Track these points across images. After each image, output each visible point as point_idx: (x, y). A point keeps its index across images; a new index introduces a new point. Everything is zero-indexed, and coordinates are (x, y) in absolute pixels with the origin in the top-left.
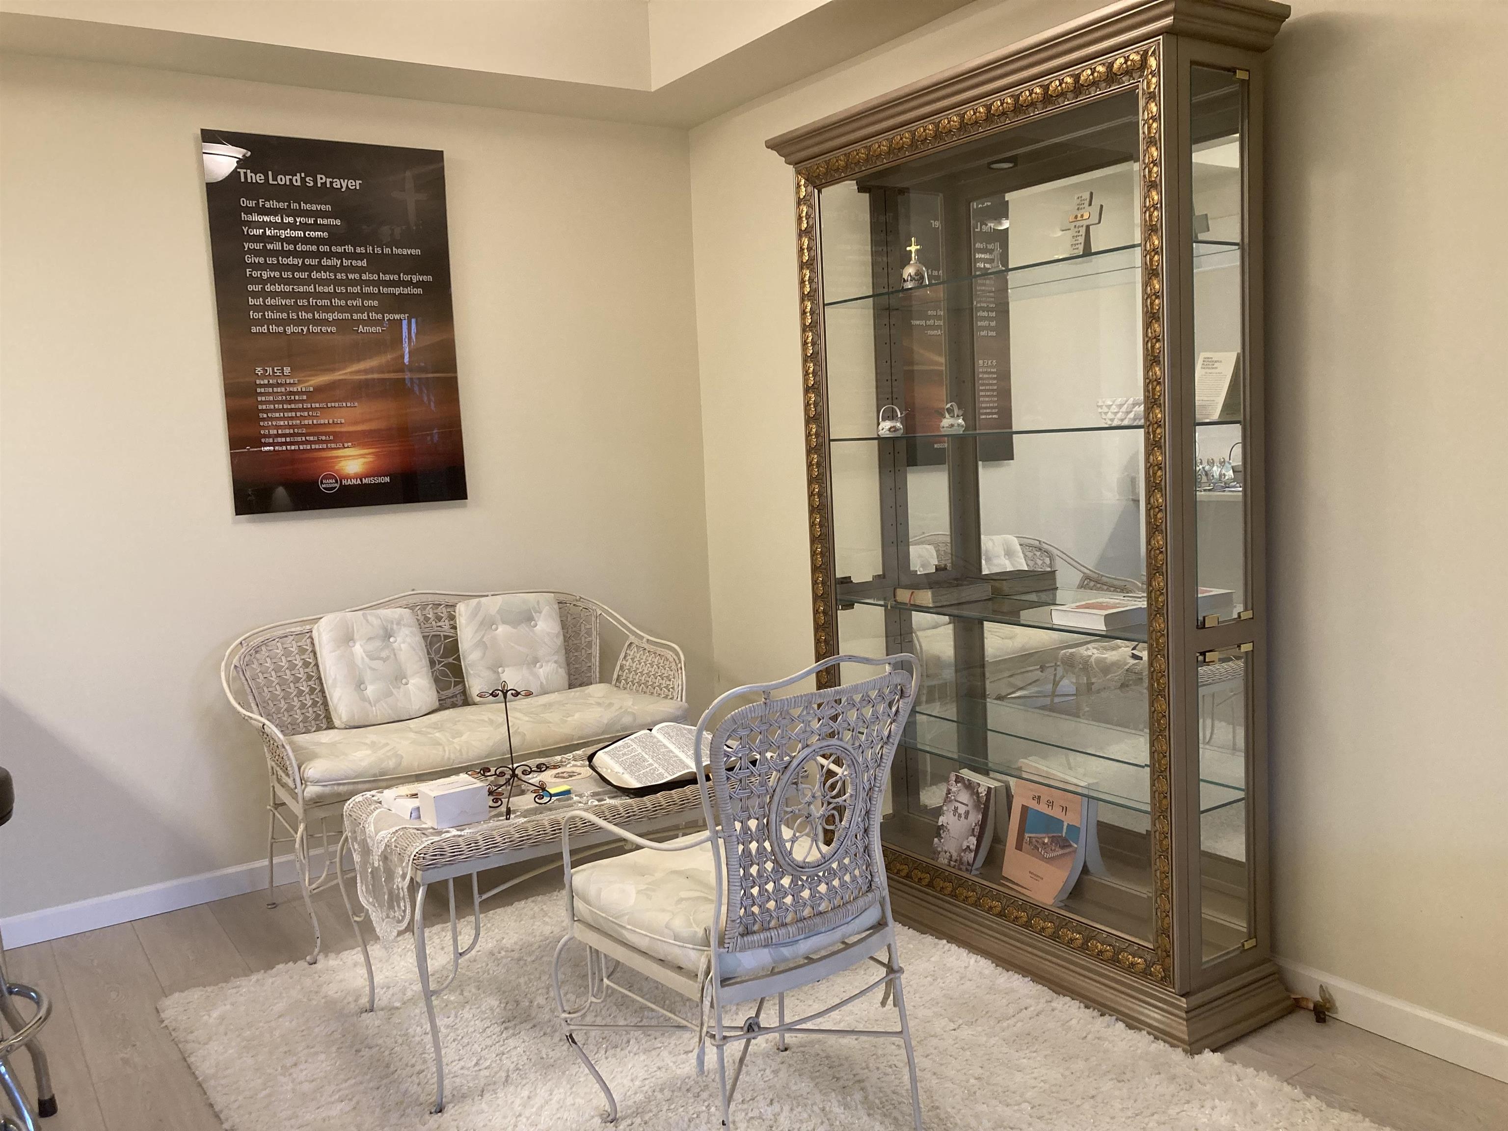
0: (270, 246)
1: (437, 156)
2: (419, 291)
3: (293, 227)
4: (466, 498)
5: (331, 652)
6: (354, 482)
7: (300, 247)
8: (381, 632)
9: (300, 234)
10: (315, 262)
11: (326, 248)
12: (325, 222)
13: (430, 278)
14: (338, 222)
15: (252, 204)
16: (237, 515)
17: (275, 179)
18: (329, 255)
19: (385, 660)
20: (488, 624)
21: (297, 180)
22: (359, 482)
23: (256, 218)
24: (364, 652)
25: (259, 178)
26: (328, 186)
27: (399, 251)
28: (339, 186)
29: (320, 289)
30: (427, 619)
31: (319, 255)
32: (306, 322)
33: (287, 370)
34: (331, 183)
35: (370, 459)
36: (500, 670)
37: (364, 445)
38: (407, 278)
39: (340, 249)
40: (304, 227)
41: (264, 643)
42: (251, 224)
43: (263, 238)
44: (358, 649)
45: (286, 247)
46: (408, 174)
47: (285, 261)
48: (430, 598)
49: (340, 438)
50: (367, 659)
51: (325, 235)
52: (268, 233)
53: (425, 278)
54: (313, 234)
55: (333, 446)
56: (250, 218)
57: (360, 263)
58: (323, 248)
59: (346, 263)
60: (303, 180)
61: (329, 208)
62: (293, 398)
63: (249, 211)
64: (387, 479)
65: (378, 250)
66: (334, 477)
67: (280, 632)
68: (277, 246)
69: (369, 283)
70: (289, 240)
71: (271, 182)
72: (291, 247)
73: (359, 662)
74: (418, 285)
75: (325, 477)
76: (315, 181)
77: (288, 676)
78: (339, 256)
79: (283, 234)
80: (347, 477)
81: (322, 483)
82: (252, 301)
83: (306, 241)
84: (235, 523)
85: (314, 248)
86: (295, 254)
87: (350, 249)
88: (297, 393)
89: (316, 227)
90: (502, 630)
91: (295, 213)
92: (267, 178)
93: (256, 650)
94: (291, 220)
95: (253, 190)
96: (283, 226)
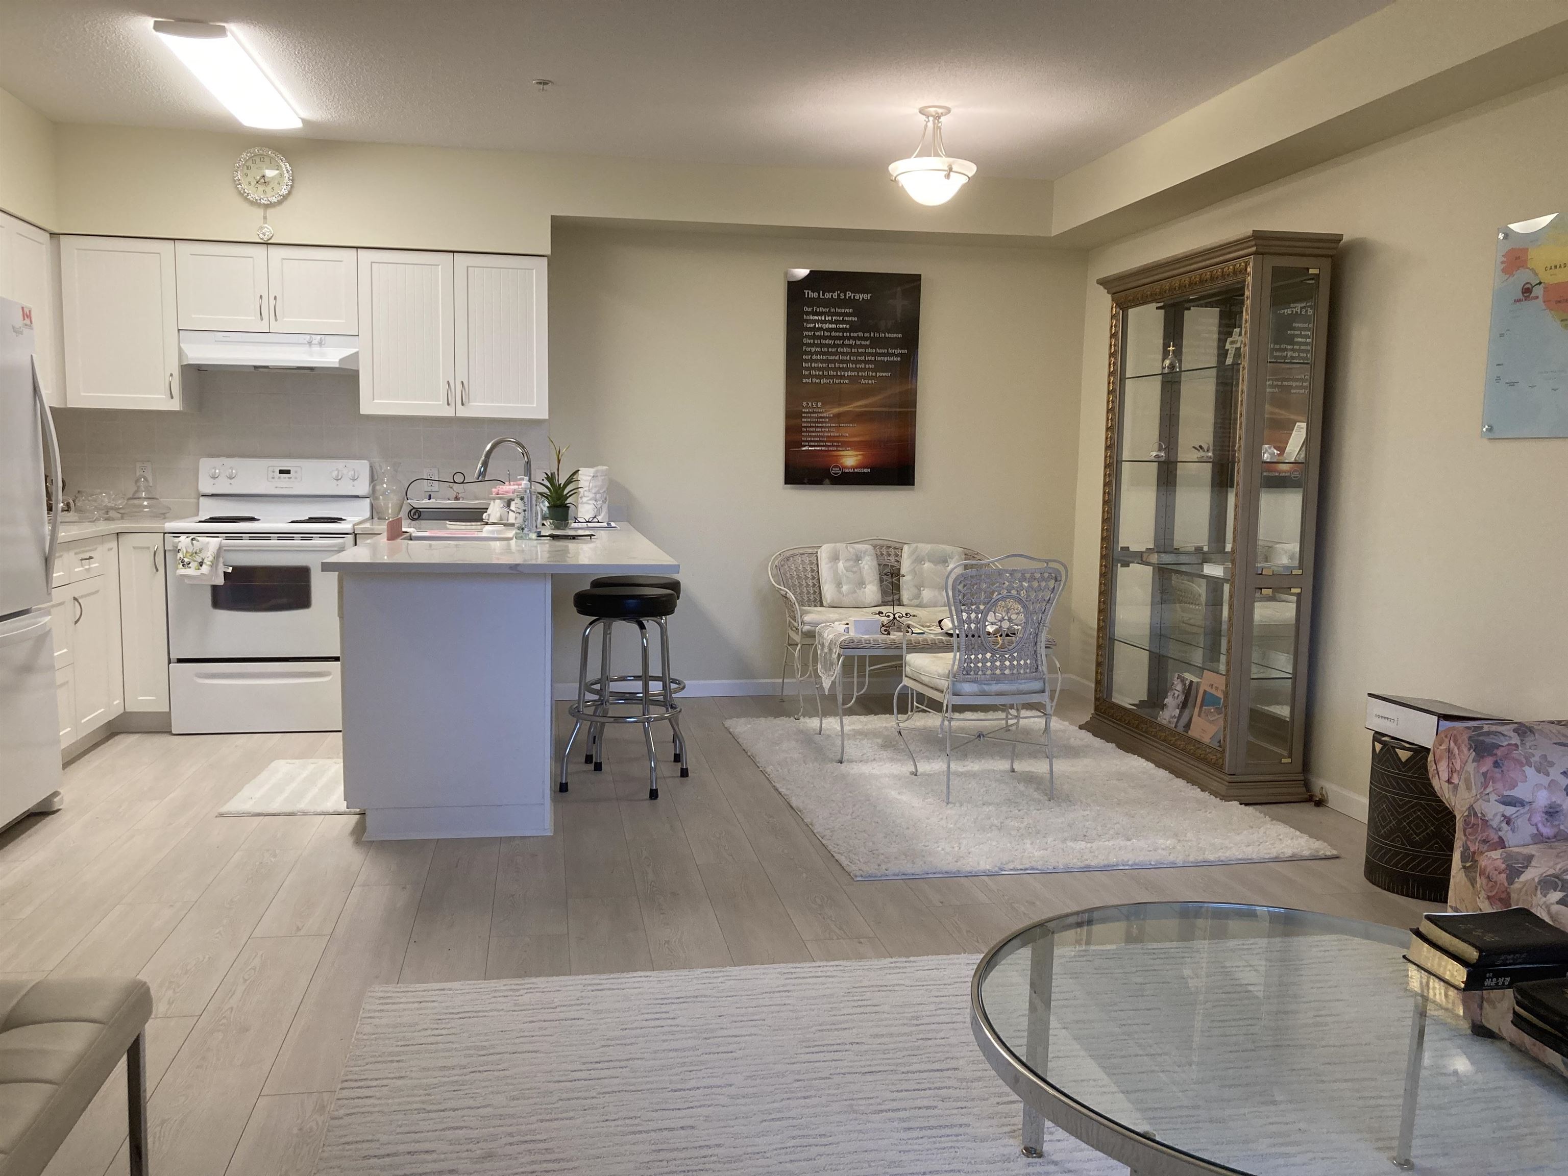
0: (817, 334)
1: (918, 278)
2: (899, 359)
3: (831, 322)
4: (913, 485)
5: (827, 564)
6: (850, 470)
7: (833, 334)
8: (854, 557)
9: (834, 326)
10: (840, 342)
11: (848, 334)
12: (849, 319)
13: (906, 351)
14: (856, 319)
15: (810, 310)
16: (785, 484)
17: (823, 295)
18: (849, 338)
19: (854, 572)
20: (919, 560)
21: (835, 295)
22: (852, 471)
23: (811, 317)
24: (845, 567)
25: (815, 295)
26: (852, 298)
27: (889, 335)
28: (858, 298)
29: (842, 358)
30: (882, 554)
31: (843, 338)
32: (832, 377)
33: (820, 404)
34: (854, 296)
35: (860, 457)
36: (922, 589)
37: (856, 450)
38: (892, 351)
39: (855, 335)
40: (837, 322)
41: (793, 556)
42: (808, 321)
43: (814, 329)
44: (841, 565)
45: (826, 334)
46: (899, 289)
47: (823, 342)
48: (886, 543)
49: (846, 445)
50: (845, 571)
51: (848, 326)
52: (817, 326)
53: (903, 351)
54: (841, 326)
55: (840, 449)
56: (808, 318)
57: (866, 343)
58: (845, 334)
59: (858, 342)
60: (839, 295)
61: (851, 310)
62: (821, 419)
63: (808, 313)
64: (867, 471)
65: (877, 335)
66: (839, 467)
67: (801, 551)
68: (821, 333)
69: (870, 354)
70: (828, 330)
71: (821, 297)
72: (829, 334)
73: (840, 572)
74: (896, 356)
75: (836, 466)
76: (845, 296)
77: (802, 575)
78: (854, 338)
79: (825, 326)
80: (847, 467)
81: (832, 470)
82: (804, 365)
83: (836, 330)
84: (784, 488)
85: (841, 334)
86: (830, 338)
87: (861, 334)
88: (824, 417)
89: (843, 322)
90: (927, 565)
91: (832, 314)
92: (819, 294)
93: (788, 559)
94: (830, 318)
95: (812, 302)
96: (825, 322)
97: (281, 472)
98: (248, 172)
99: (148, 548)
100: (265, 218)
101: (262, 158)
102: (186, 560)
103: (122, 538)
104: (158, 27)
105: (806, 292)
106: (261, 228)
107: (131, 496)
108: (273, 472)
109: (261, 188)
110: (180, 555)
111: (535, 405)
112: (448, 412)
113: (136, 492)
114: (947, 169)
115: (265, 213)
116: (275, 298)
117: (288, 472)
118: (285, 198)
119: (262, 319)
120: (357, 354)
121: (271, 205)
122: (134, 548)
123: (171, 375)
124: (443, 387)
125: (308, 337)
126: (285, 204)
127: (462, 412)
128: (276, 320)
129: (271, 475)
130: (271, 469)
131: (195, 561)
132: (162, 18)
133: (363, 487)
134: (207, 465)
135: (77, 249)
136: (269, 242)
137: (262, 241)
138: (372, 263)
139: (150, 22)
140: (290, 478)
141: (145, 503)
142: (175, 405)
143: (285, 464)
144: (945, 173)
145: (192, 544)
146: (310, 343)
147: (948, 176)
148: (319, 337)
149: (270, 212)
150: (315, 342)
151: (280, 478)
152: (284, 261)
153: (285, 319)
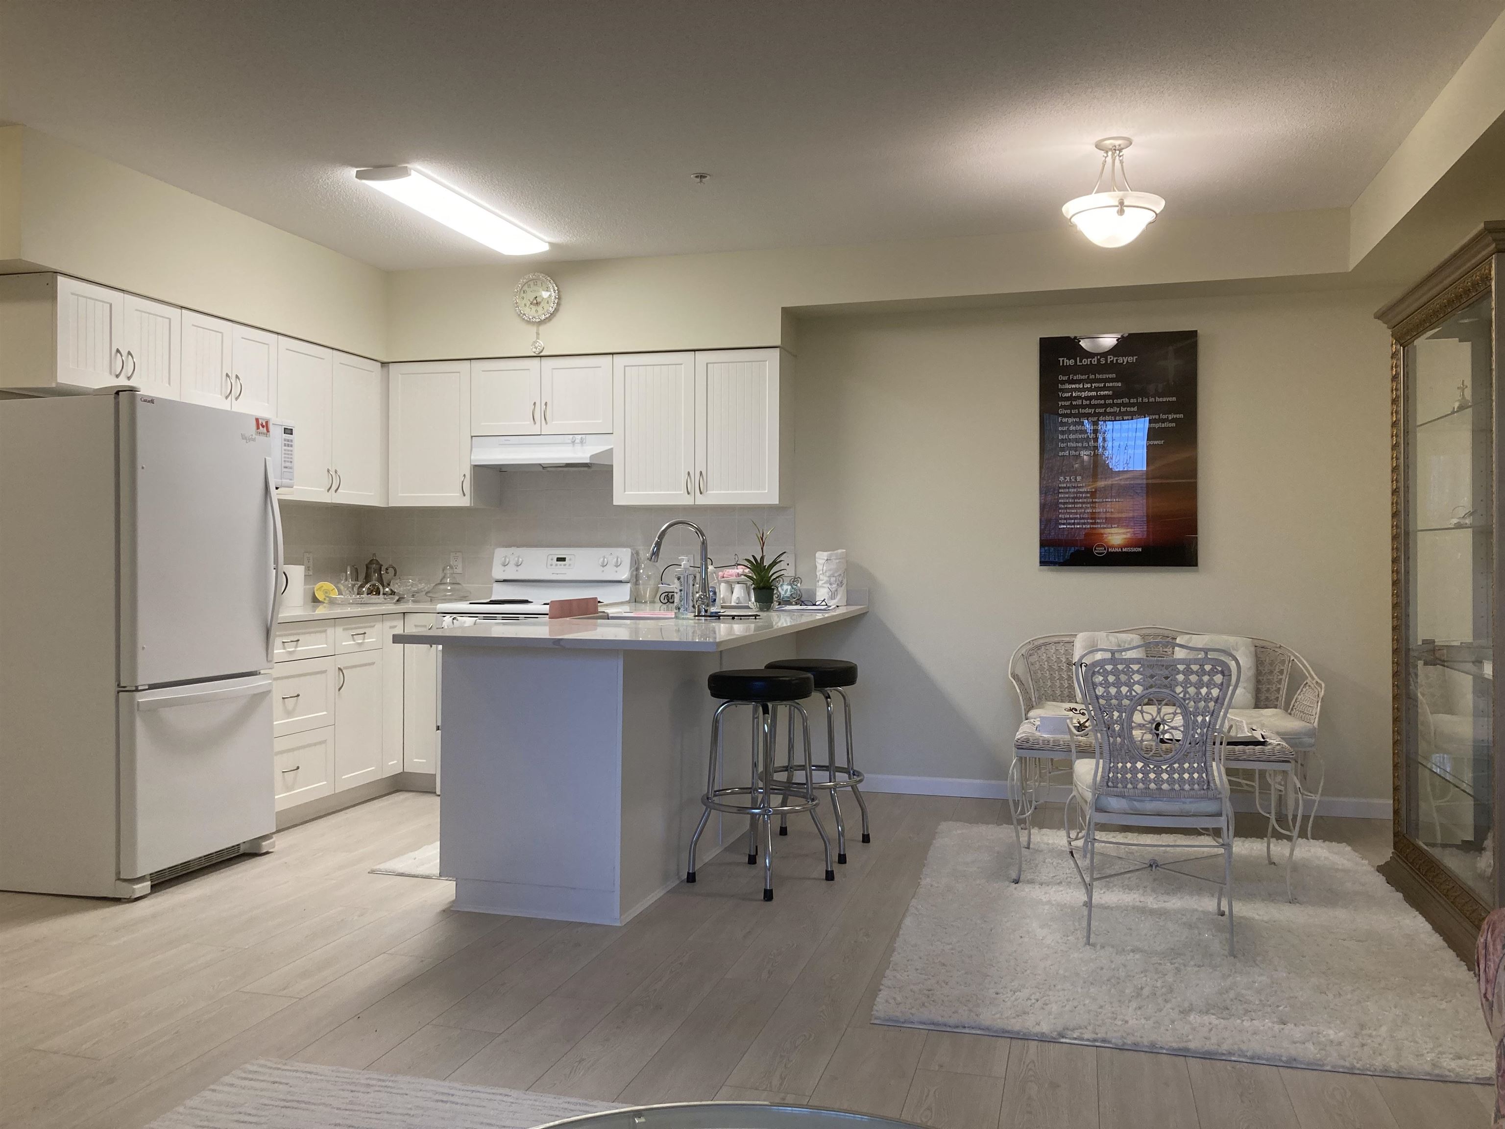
0: (1074, 403)
1: (1193, 334)
2: (1174, 425)
3: (1090, 390)
4: (1196, 565)
6: (1117, 550)
7: (1093, 402)
9: (1094, 393)
10: (1102, 410)
11: (1111, 401)
12: (1111, 384)
13: (1181, 416)
14: (1120, 384)
15: (1065, 378)
16: (1041, 566)
17: (1081, 361)
18: (1112, 405)
21: (1094, 361)
22: (1120, 550)
23: (1067, 386)
25: (1072, 362)
26: (1115, 362)
27: (1161, 400)
28: (1122, 362)
31: (1105, 406)
33: (1079, 478)
34: (1117, 360)
35: (1129, 535)
37: (1127, 527)
38: (1165, 417)
39: (1119, 401)
40: (1097, 389)
41: (1045, 644)
42: (1064, 391)
43: (1071, 398)
45: (1085, 402)
46: (1171, 348)
47: (1082, 411)
48: (1161, 631)
49: (1110, 521)
51: (1111, 393)
52: (1074, 395)
53: (1178, 416)
54: (1102, 393)
55: (1105, 526)
56: (1064, 387)
57: (1132, 409)
58: (1108, 402)
59: (1123, 409)
60: (1098, 360)
61: (1114, 376)
62: (1081, 495)
63: (1063, 382)
64: (1140, 550)
65: (1146, 400)
66: (1102, 546)
67: (1056, 639)
68: (1079, 402)
70: (1087, 398)
71: (1078, 363)
72: (1088, 402)
74: (1172, 421)
75: (1098, 546)
76: (1106, 360)
77: (1055, 666)
78: (1119, 405)
79: (1083, 394)
80: (1113, 547)
81: (1095, 549)
82: (1060, 437)
83: (1097, 397)
84: (1040, 570)
85: (1102, 402)
86: (1090, 406)
87: (1126, 400)
88: (1084, 492)
89: (1104, 388)
91: (1091, 381)
92: (1076, 362)
93: (1038, 647)
94: (1089, 386)
95: (1067, 370)
96: (1084, 390)
97: (559, 559)
98: (524, 295)
100: (538, 334)
101: (535, 281)
104: (359, 175)
105: (1061, 359)
106: (535, 342)
107: (439, 582)
108: (552, 559)
109: (534, 308)
111: (766, 491)
112: (688, 501)
113: (444, 577)
114: (1117, 204)
115: (538, 330)
116: (546, 404)
117: (563, 559)
118: (553, 315)
119: (535, 423)
121: (541, 322)
123: (464, 475)
124: (684, 477)
125: (571, 437)
126: (555, 320)
127: (701, 500)
128: (546, 423)
130: (550, 557)
132: (363, 167)
133: (625, 574)
134: (500, 554)
135: (401, 374)
136: (542, 354)
137: (535, 355)
138: (625, 366)
139: (354, 171)
140: (565, 565)
141: (449, 588)
142: (465, 502)
143: (562, 552)
144: (1117, 209)
146: (573, 442)
147: (1121, 212)
148: (580, 436)
149: (542, 328)
150: (578, 441)
151: (556, 565)
152: (554, 370)
153: (554, 422)
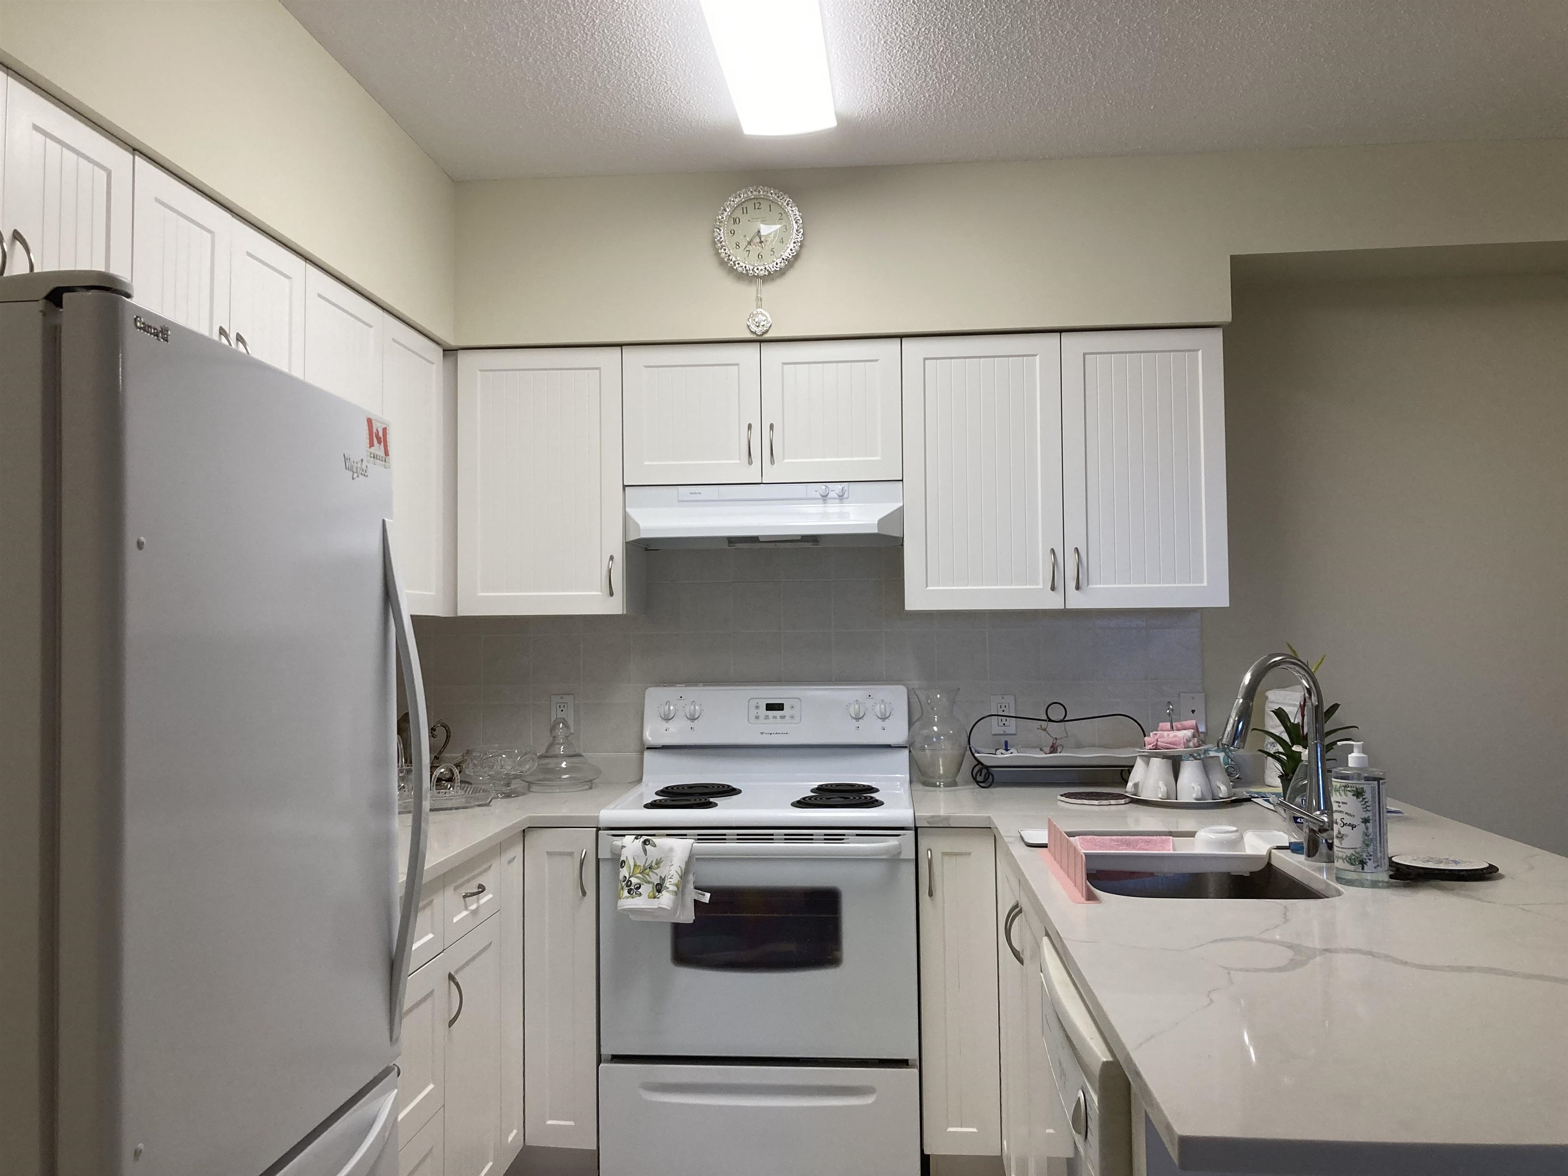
97: (770, 707)
98: (735, 227)
99: (571, 854)
100: (759, 298)
101: (757, 202)
102: (634, 880)
103: (531, 838)
106: (752, 315)
107: (543, 752)
108: (757, 707)
109: (754, 252)
110: (624, 872)
111: (1205, 584)
112: (1054, 602)
113: (551, 745)
115: (760, 291)
116: (772, 427)
117: (779, 707)
118: (791, 263)
119: (750, 463)
120: (901, 509)
121: (769, 277)
122: (549, 854)
123: (612, 558)
124: (1045, 559)
125: (823, 486)
126: (791, 275)
127: (1077, 601)
128: (772, 462)
129: (753, 712)
130: (753, 703)
131: (649, 882)
133: (898, 732)
134: (657, 699)
135: (480, 370)
136: (768, 336)
137: (753, 337)
138: (925, 359)
140: (783, 717)
141: (566, 764)
142: (615, 606)
143: (775, 694)
145: (645, 851)
146: (824, 497)
148: (839, 486)
149: (767, 287)
150: (832, 494)
151: (767, 717)
152: (785, 366)
153: (786, 461)
